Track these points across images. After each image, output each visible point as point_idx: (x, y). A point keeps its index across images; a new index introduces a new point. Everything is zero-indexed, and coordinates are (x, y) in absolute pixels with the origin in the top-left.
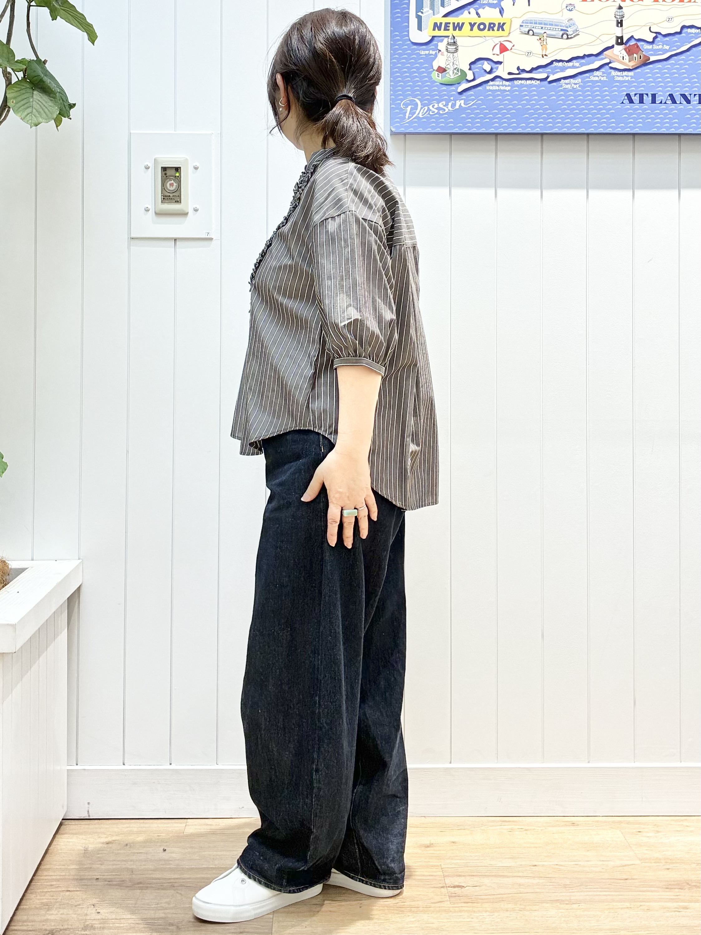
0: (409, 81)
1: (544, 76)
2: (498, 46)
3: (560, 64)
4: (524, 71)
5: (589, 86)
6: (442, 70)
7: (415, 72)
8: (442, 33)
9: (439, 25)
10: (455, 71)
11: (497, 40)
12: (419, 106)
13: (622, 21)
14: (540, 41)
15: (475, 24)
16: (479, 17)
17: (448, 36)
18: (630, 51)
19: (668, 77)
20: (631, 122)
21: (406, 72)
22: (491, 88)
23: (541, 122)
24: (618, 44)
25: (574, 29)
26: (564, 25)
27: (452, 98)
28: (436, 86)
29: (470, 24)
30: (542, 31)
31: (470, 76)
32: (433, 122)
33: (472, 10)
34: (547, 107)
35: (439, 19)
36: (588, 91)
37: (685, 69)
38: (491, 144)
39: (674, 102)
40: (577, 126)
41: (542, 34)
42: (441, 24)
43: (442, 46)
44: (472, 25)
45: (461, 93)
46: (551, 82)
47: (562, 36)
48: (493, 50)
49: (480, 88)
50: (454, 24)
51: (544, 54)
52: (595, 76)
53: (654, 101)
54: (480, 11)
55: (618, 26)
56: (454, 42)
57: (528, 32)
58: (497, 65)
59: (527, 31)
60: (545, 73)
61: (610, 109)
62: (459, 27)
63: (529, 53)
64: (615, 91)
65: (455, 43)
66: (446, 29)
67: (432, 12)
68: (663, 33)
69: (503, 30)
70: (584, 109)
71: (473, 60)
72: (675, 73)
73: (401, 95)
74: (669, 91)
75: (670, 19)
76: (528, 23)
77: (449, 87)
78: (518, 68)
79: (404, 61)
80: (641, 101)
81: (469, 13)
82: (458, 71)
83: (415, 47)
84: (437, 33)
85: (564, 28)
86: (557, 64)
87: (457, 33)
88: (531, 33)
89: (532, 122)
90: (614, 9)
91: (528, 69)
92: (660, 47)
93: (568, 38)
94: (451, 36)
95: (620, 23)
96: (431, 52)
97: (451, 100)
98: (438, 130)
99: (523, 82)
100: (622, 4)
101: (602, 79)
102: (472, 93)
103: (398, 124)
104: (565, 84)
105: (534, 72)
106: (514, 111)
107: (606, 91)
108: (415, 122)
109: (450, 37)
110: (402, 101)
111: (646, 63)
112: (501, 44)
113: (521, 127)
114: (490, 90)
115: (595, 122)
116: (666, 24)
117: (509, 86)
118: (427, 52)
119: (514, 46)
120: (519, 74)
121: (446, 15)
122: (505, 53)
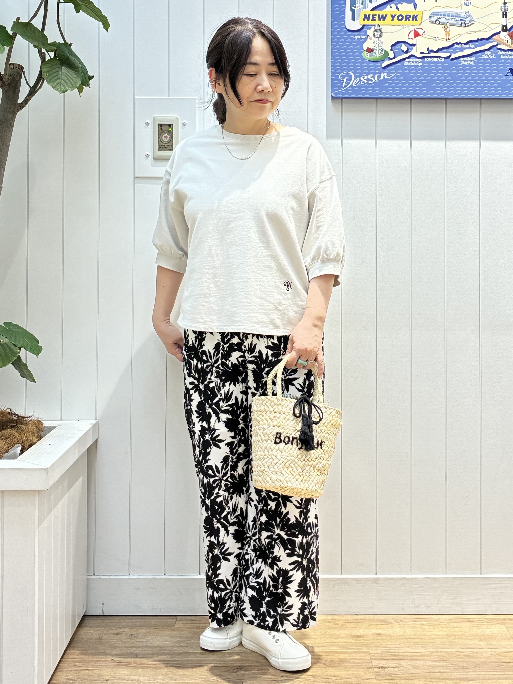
1: (447, 55)
2: (413, 32)
3: (460, 46)
4: (432, 51)
5: (481, 63)
6: (370, 50)
7: (349, 52)
8: (370, 22)
9: (368, 16)
10: (380, 51)
11: (412, 28)
13: (506, 13)
14: (444, 28)
15: (395, 15)
16: (398, 10)
17: (375, 25)
18: (512, 36)
22: (407, 64)
23: (445, 90)
24: (503, 30)
25: (470, 19)
26: (462, 16)
27: (378, 72)
28: (365, 62)
29: (392, 15)
31: (391, 55)
33: (393, 5)
34: (450, 78)
35: (368, 11)
36: (481, 66)
38: (407, 106)
40: (473, 93)
41: (445, 23)
42: (369, 15)
43: (370, 32)
44: (393, 17)
45: (384, 68)
46: (452, 59)
47: (461, 25)
48: (409, 35)
49: (399, 64)
50: (379, 15)
51: (447, 38)
52: (486, 55)
54: (399, 6)
55: (503, 17)
56: (379, 29)
57: (436, 21)
58: (412, 47)
59: (434, 20)
60: (449, 52)
61: (498, 80)
62: (383, 18)
63: (436, 38)
64: (501, 66)
66: (373, 20)
67: (362, 6)
69: (416, 20)
70: (477, 80)
71: (394, 43)
73: (338, 69)
76: (435, 15)
77: (374, 63)
78: (428, 49)
79: (342, 43)
81: (391, 7)
82: (382, 51)
83: (350, 33)
84: (366, 22)
85: (463, 19)
86: (457, 45)
87: (381, 22)
88: (437, 22)
89: (438, 90)
91: (435, 50)
93: (465, 26)
94: (377, 24)
95: (505, 15)
96: (362, 37)
97: (377, 73)
98: (367, 96)
99: (431, 59)
101: (491, 57)
102: (393, 68)
103: (337, 92)
104: (463, 61)
105: (440, 52)
106: (425, 81)
107: (494, 66)
108: (350, 90)
109: (376, 26)
112: (415, 30)
113: (430, 94)
115: (486, 90)
117: (421, 62)
118: (359, 37)
119: (424, 32)
120: (428, 53)
121: (373, 9)
122: (418, 38)
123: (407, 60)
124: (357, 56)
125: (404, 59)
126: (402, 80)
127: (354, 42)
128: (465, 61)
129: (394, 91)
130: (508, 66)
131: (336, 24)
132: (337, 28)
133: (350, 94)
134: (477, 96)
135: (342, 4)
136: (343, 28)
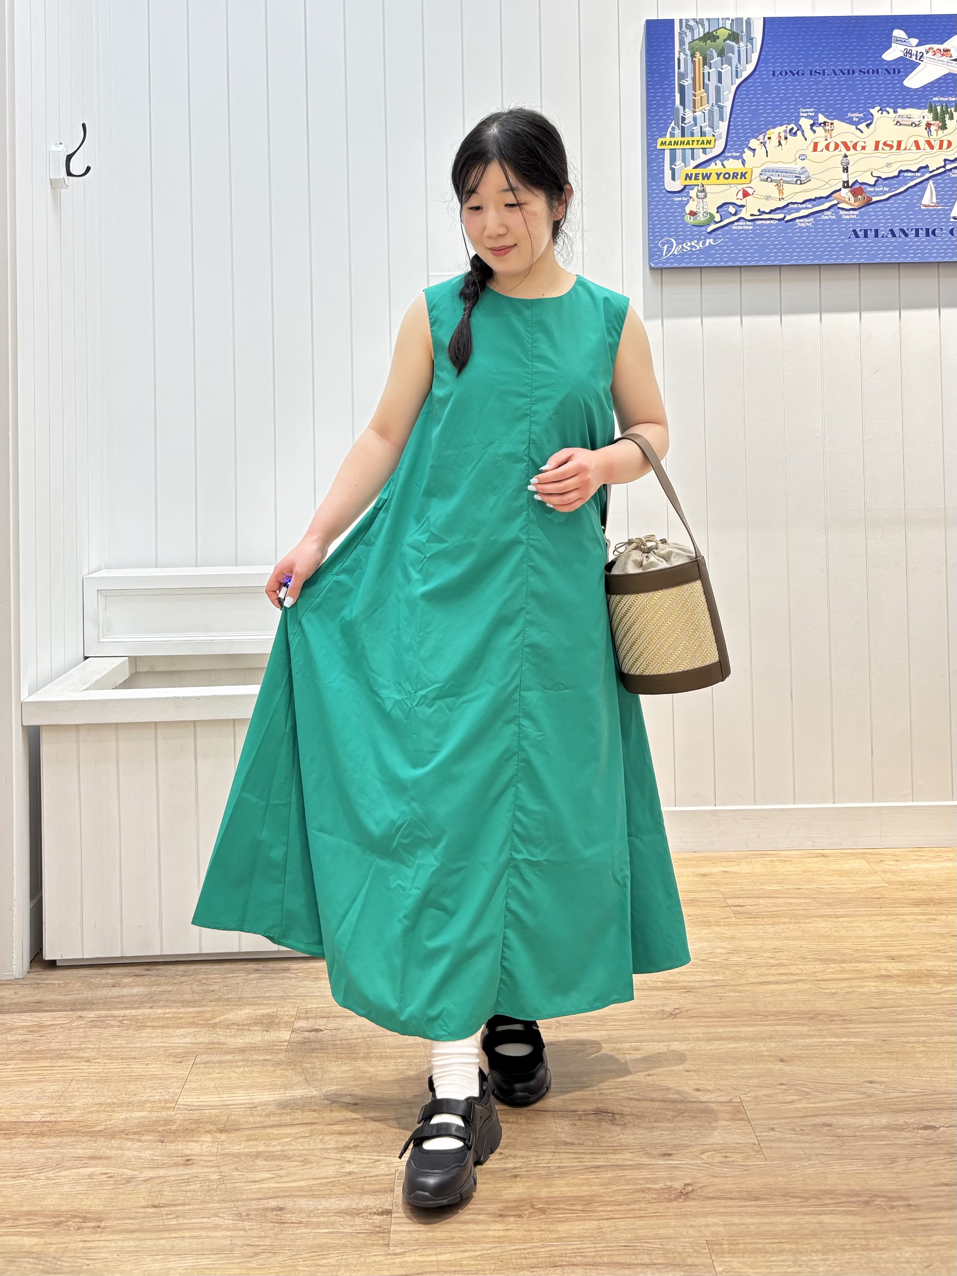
0: (665, 224)
1: (781, 216)
2: (741, 191)
3: (795, 206)
4: (764, 213)
6: (693, 214)
7: (670, 216)
8: (693, 182)
9: (689, 175)
10: (705, 214)
11: (740, 187)
12: (675, 245)
13: (847, 167)
14: (777, 187)
15: (721, 173)
16: (725, 167)
17: (698, 185)
18: (855, 193)
19: (888, 215)
20: (857, 254)
21: (662, 216)
23: (780, 256)
24: (844, 187)
25: (806, 176)
26: (796, 173)
28: (689, 227)
29: (717, 174)
30: (779, 178)
31: (717, 218)
32: (687, 258)
33: (718, 162)
35: (689, 170)
37: (903, 207)
38: (736, 275)
39: (894, 235)
41: (777, 180)
42: (692, 174)
43: (693, 193)
44: (718, 175)
46: (787, 221)
47: (796, 182)
48: (737, 195)
50: (703, 174)
51: (781, 198)
53: (876, 235)
54: (725, 163)
55: (843, 173)
57: (767, 179)
58: (741, 209)
59: (766, 177)
60: (783, 213)
61: (840, 244)
62: (707, 176)
63: (768, 198)
64: (843, 227)
65: (704, 191)
66: (696, 179)
67: (683, 164)
68: (883, 177)
69: (745, 178)
71: (720, 205)
72: (894, 211)
73: (658, 236)
74: (889, 226)
75: (889, 165)
76: (766, 172)
78: (759, 210)
80: (866, 236)
81: (715, 165)
82: (707, 214)
83: (670, 195)
84: (688, 182)
85: (798, 175)
87: (705, 182)
88: (769, 180)
90: (841, 158)
91: (767, 211)
92: (881, 189)
93: (801, 184)
94: (700, 184)
95: (846, 170)
96: (684, 199)
98: (691, 265)
99: (763, 222)
100: (848, 153)
105: (773, 213)
107: (835, 228)
108: (671, 259)
109: (700, 186)
110: (659, 240)
111: (869, 203)
112: (744, 190)
114: (735, 230)
115: (827, 255)
116: (886, 169)
118: (680, 199)
119: (754, 192)
120: (760, 215)
121: (696, 167)
122: (747, 198)
123: (736, 224)
124: (679, 220)
125: (732, 223)
126: (732, 246)
127: (676, 204)
128: (801, 223)
129: (721, 258)
130: (851, 227)
131: (654, 186)
132: (656, 189)
133: (672, 263)
134: (816, 262)
135: (661, 162)
136: (662, 189)
